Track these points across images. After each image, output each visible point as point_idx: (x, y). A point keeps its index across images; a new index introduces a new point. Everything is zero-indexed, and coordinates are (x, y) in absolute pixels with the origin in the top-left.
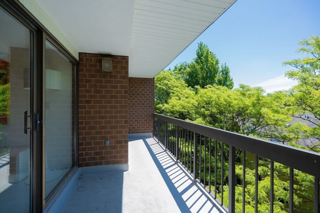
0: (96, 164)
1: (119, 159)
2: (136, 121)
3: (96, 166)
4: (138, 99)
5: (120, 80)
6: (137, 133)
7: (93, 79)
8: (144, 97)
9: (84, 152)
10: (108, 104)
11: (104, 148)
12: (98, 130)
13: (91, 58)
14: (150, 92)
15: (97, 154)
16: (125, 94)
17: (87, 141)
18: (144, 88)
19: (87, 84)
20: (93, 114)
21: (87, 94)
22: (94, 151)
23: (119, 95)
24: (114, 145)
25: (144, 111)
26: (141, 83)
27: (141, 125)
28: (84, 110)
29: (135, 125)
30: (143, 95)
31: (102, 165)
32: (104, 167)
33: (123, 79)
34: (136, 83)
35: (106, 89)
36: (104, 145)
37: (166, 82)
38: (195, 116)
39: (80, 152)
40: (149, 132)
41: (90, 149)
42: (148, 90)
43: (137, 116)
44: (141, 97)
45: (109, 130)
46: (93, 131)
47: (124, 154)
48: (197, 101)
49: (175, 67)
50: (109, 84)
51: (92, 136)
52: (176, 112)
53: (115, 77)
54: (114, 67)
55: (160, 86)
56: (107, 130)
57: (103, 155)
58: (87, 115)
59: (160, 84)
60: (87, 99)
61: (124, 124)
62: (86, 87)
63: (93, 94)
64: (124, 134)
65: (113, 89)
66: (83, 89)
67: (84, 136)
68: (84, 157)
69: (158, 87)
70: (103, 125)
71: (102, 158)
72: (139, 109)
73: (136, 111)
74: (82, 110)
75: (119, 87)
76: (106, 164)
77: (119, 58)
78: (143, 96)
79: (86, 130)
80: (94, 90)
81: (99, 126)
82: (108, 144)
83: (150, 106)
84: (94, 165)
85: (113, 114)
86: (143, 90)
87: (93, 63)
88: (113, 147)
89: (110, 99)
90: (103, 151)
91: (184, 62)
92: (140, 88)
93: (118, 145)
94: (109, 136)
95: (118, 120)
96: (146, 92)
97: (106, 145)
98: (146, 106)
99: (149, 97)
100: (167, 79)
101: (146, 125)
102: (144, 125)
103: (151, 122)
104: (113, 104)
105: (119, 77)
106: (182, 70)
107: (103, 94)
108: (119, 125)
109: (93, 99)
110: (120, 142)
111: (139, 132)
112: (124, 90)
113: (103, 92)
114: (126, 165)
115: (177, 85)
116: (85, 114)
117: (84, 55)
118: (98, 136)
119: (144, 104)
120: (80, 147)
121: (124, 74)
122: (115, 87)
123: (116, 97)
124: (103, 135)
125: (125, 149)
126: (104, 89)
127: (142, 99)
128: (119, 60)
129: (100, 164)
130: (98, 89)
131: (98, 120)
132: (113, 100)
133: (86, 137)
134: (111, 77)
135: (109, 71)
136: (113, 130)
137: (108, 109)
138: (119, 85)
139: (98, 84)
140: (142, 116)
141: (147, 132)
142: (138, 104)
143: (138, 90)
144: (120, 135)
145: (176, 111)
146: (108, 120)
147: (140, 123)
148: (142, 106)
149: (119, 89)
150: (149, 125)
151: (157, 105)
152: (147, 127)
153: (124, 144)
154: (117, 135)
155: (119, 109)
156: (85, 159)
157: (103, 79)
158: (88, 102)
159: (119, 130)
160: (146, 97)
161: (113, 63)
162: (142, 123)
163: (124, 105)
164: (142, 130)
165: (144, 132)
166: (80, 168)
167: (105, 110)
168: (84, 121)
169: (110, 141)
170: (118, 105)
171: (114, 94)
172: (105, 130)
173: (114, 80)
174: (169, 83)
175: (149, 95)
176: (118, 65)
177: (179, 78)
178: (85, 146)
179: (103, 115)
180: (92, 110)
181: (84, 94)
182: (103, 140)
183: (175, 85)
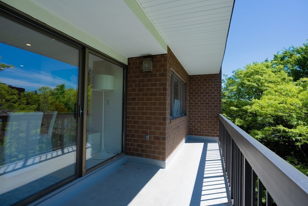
0: (138, 155)
1: (157, 155)
2: (198, 122)
3: (138, 157)
4: (201, 98)
5: (159, 78)
6: (200, 135)
7: (137, 79)
8: (209, 96)
9: (130, 143)
10: (148, 102)
11: (145, 141)
12: (140, 125)
13: (137, 61)
14: (216, 90)
15: (139, 146)
16: (163, 91)
17: (132, 133)
18: (209, 85)
19: (133, 84)
20: (137, 110)
21: (133, 93)
22: (137, 143)
23: (158, 92)
24: (153, 140)
25: (209, 112)
26: (205, 80)
27: (205, 127)
28: (130, 106)
29: (198, 127)
30: (207, 93)
31: (143, 157)
32: (144, 159)
33: (162, 76)
34: (199, 80)
35: (147, 87)
36: (144, 139)
37: (257, 77)
38: (296, 123)
39: (127, 142)
40: (214, 136)
41: (134, 141)
42: (214, 88)
43: (200, 117)
44: (205, 96)
45: (148, 125)
46: (136, 125)
47: (161, 151)
48: (301, 100)
49: (275, 56)
50: (149, 83)
51: (136, 129)
52: (270, 116)
53: (155, 75)
54: (154, 66)
55: (248, 83)
56: (147, 125)
57: (144, 149)
58: (132, 111)
59: (249, 81)
60: (133, 97)
61: (162, 121)
62: (132, 86)
63: (137, 92)
64: (162, 131)
65: (153, 87)
66: (130, 88)
67: (130, 129)
68: (130, 147)
69: (245, 84)
70: (144, 120)
71: (143, 151)
72: (202, 109)
73: (199, 111)
74: (129, 106)
75: (158, 85)
76: (146, 157)
77: (159, 57)
78: (207, 95)
79: (131, 123)
80: (138, 89)
81: (141, 121)
82: (148, 139)
83: (215, 106)
84: (137, 156)
85: (152, 110)
86: (207, 88)
87: (138, 65)
88: (153, 143)
89: (150, 97)
90: (144, 144)
91: (290, 48)
92: (204, 85)
93: (156, 141)
94: (149, 131)
95: (157, 116)
96: (211, 90)
97: (146, 140)
98: (211, 106)
99: (214, 96)
100: (260, 73)
101: (211, 127)
102: (208, 127)
103: (217, 125)
104: (153, 101)
105: (158, 75)
106: (286, 59)
107: (145, 92)
108: (157, 121)
109: (137, 97)
110: (158, 138)
111: (203, 135)
112: (162, 87)
113: (145, 90)
114: (163, 162)
115: (274, 79)
116: (131, 110)
117: (132, 60)
118: (140, 130)
119: (208, 104)
120: (127, 138)
121: (163, 71)
122: (155, 85)
123: (155, 94)
124: (144, 130)
125: (163, 146)
126: (145, 88)
127: (206, 98)
128: (158, 59)
129: (141, 156)
130: (141, 88)
131: (140, 116)
132: (153, 97)
133: (131, 130)
134: (151, 76)
135: (148, 70)
136: (153, 126)
137: (149, 106)
138: (158, 82)
139: (141, 83)
140: (206, 117)
141: (212, 136)
142: (201, 104)
143: (201, 88)
144: (158, 132)
145: (269, 114)
146: (148, 116)
147: (203, 125)
148: (206, 106)
149: (158, 87)
150: (214, 127)
151: (243, 107)
152: (211, 130)
153: (162, 141)
154: (156, 131)
155: (157, 106)
156: (130, 148)
157: (145, 78)
158: (134, 99)
159: (157, 126)
160: (211, 96)
161: (153, 63)
162: (206, 125)
163: (163, 102)
164: (205, 132)
165: (208, 136)
166: (127, 155)
167: (146, 106)
168: (130, 115)
169: (149, 136)
170: (157, 102)
171: (154, 92)
172: (145, 125)
173: (154, 78)
174: (261, 78)
175: (214, 93)
176: (157, 64)
177: (279, 70)
178: (131, 137)
179: (145, 111)
180: (136, 106)
181: (131, 92)
182: (144, 135)
183: (270, 80)
